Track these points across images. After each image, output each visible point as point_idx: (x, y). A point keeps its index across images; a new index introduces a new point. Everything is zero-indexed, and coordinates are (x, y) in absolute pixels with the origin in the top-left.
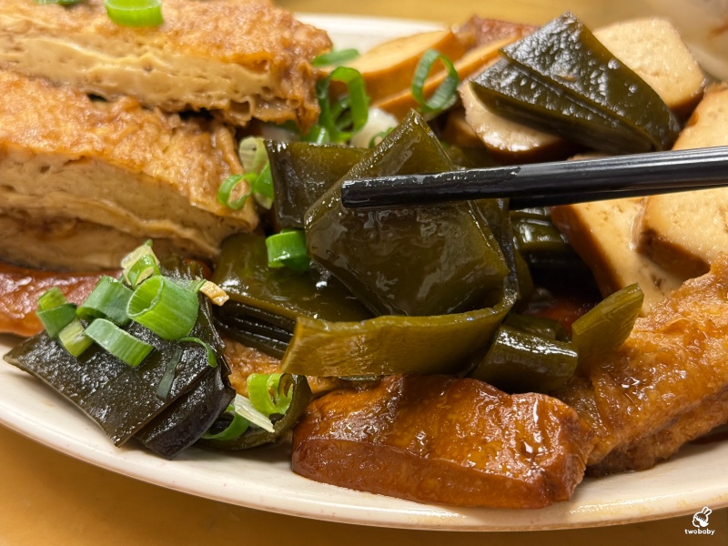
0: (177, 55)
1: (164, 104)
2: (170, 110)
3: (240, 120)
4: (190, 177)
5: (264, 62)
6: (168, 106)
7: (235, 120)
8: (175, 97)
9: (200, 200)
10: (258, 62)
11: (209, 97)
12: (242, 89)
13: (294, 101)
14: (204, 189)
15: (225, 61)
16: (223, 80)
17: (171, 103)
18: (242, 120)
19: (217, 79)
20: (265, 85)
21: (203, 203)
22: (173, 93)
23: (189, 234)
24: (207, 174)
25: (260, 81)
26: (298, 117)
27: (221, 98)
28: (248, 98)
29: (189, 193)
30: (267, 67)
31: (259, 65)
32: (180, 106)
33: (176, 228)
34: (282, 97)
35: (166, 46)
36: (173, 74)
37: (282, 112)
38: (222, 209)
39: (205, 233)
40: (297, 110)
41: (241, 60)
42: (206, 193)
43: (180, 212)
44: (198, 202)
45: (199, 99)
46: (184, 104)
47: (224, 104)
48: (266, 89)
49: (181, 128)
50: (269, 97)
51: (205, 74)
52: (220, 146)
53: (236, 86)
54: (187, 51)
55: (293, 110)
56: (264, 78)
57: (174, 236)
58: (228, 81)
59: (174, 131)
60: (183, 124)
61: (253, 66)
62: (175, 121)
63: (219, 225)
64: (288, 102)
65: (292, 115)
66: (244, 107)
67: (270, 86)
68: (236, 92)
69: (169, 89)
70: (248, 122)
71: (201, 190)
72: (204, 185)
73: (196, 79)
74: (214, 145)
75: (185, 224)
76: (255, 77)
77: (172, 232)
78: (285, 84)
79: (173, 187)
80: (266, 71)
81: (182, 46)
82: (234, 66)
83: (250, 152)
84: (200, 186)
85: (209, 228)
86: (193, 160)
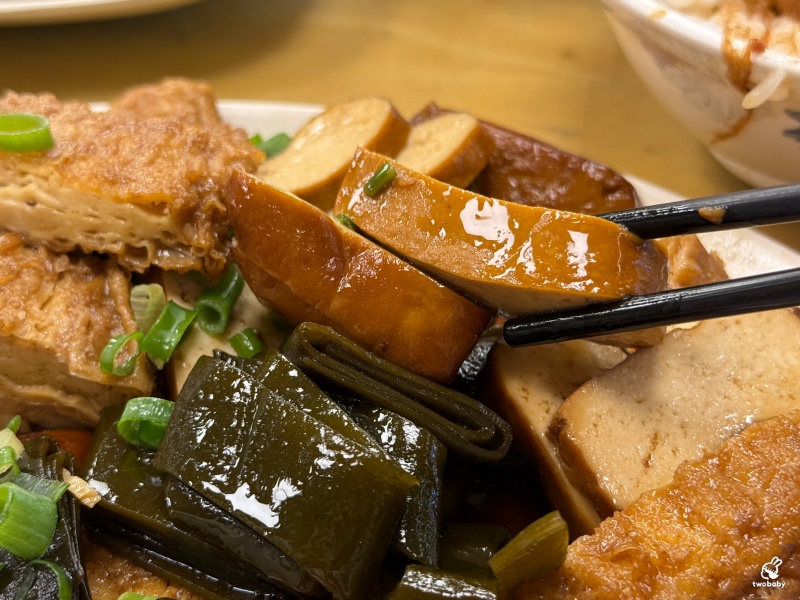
0: (64, 190)
1: (51, 243)
2: (58, 250)
3: (137, 266)
4: (71, 340)
5: (163, 205)
6: (55, 245)
7: (131, 266)
8: (63, 237)
9: (81, 368)
10: (156, 204)
11: (101, 239)
12: (139, 232)
13: (199, 249)
14: (87, 354)
15: (119, 200)
16: (117, 221)
17: (58, 243)
18: (140, 266)
19: (110, 220)
20: (165, 230)
21: (83, 372)
22: (60, 232)
23: (72, 402)
24: (91, 336)
25: (159, 225)
26: (204, 267)
27: (115, 242)
28: (145, 243)
29: (68, 360)
30: (166, 211)
31: (157, 207)
32: (69, 247)
33: (56, 395)
34: (186, 243)
35: (51, 178)
36: (60, 210)
37: (185, 261)
38: (108, 378)
39: (92, 400)
40: (203, 259)
41: (137, 201)
42: (89, 359)
43: (60, 378)
44: (78, 371)
45: (90, 241)
46: (73, 245)
47: (117, 248)
48: (167, 234)
49: (69, 271)
50: (171, 242)
51: (96, 213)
52: (112, 295)
53: (132, 228)
54: (76, 185)
55: (198, 258)
56: (164, 221)
57: (55, 404)
58: (123, 222)
59: (61, 276)
60: (72, 267)
61: (151, 206)
62: (62, 263)
63: (107, 393)
64: (192, 250)
65: (198, 266)
66: (141, 253)
67: (171, 231)
68: (133, 235)
69: (55, 227)
70: (146, 269)
71: (83, 355)
72: (87, 349)
73: (85, 218)
74: (107, 293)
75: (68, 391)
76: (154, 219)
77: (53, 400)
78: (189, 229)
79: (50, 352)
80: (166, 215)
81: (70, 179)
82: (129, 207)
83: (143, 301)
84: (82, 350)
85: (97, 395)
86: (77, 316)
